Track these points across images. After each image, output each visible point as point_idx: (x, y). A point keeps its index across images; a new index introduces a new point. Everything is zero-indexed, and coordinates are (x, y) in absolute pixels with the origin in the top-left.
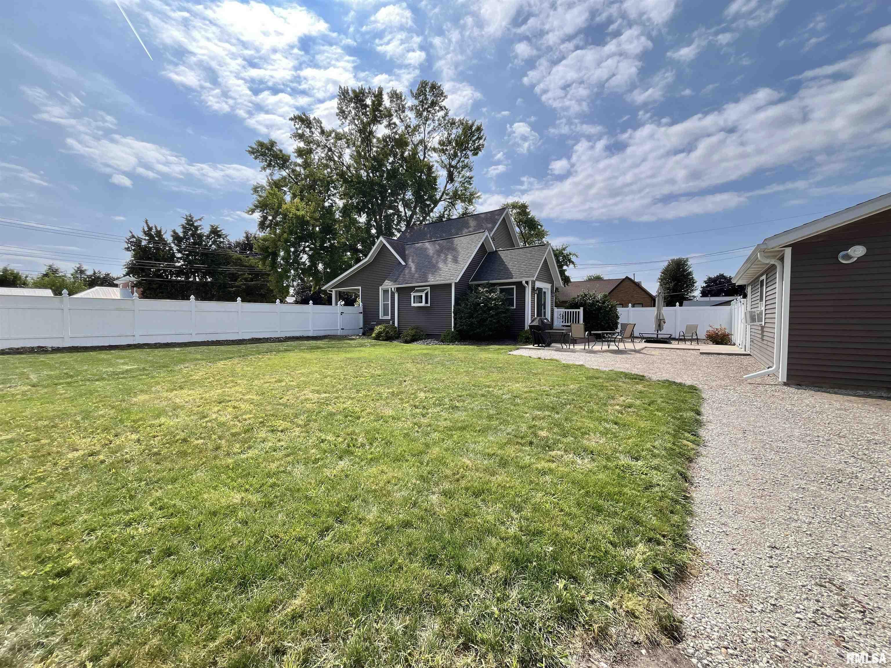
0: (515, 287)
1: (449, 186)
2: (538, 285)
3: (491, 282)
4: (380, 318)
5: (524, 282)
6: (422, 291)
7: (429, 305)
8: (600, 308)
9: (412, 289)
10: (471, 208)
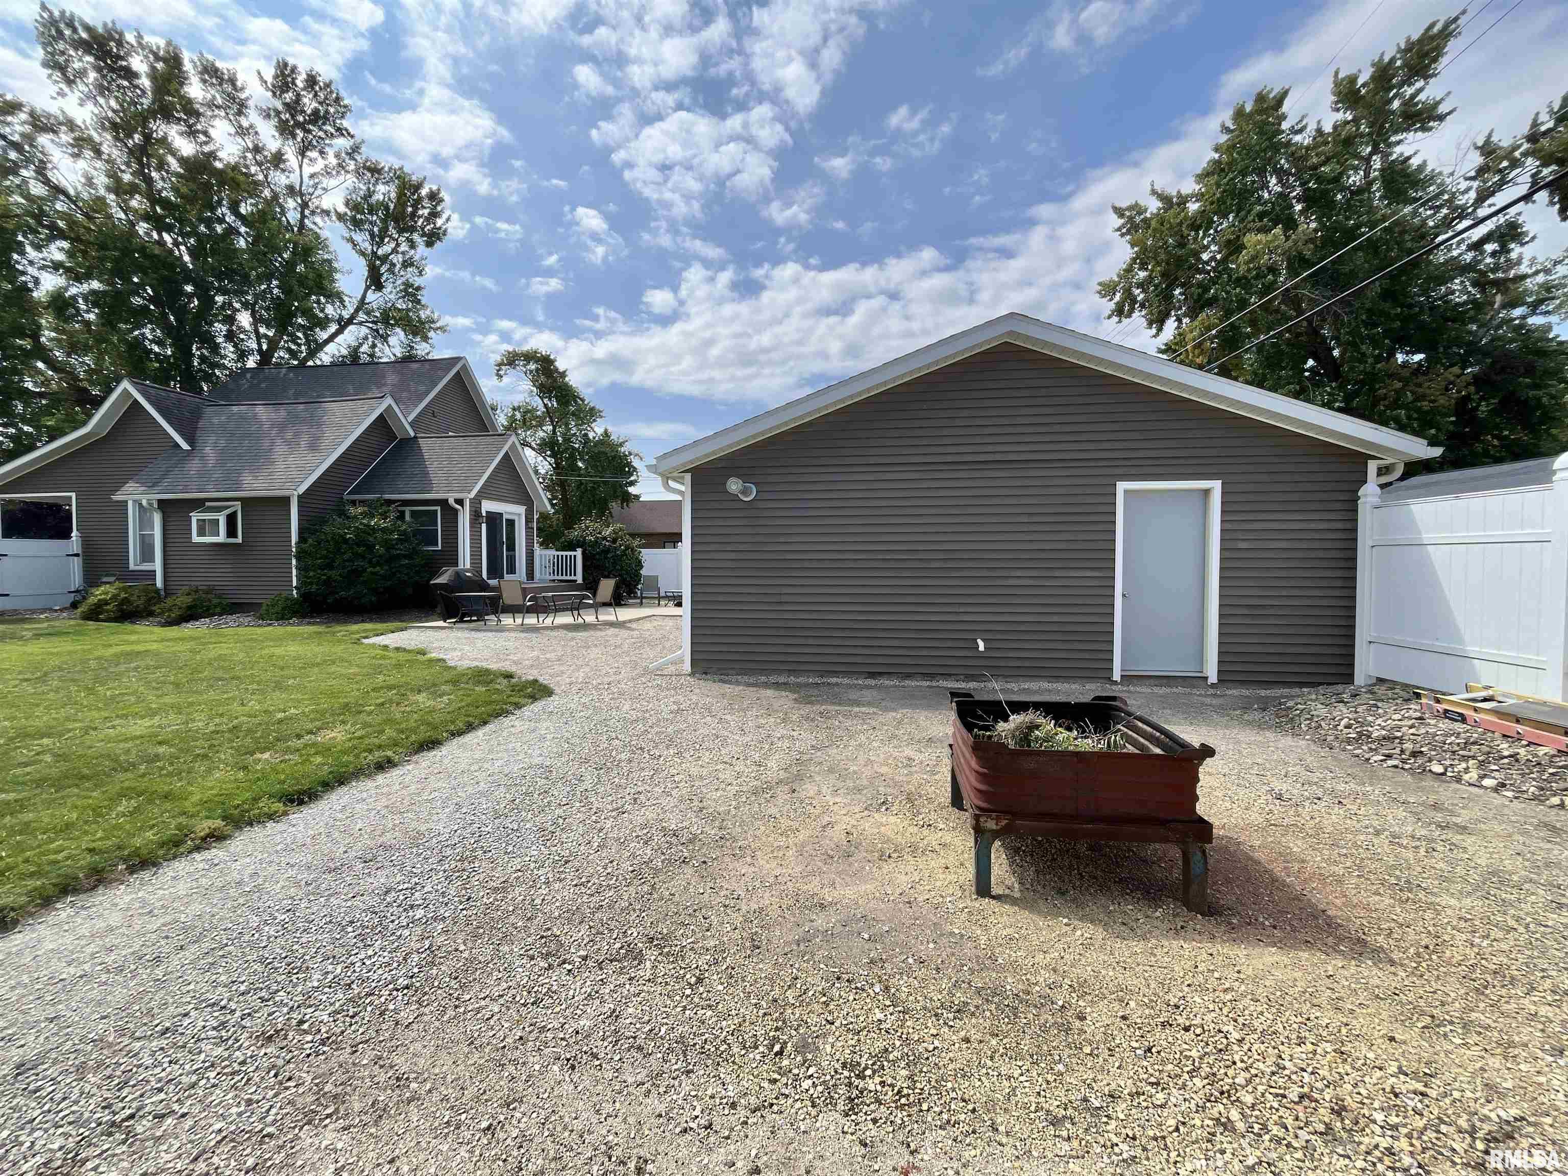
0: (439, 508)
1: (371, 296)
2: (487, 506)
3: (387, 496)
4: (132, 567)
5: (451, 501)
6: (219, 510)
7: (239, 540)
8: (607, 551)
9: (198, 504)
10: (422, 349)
